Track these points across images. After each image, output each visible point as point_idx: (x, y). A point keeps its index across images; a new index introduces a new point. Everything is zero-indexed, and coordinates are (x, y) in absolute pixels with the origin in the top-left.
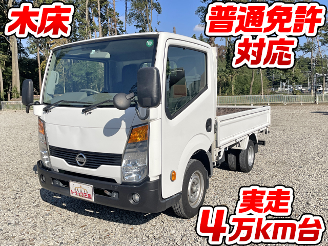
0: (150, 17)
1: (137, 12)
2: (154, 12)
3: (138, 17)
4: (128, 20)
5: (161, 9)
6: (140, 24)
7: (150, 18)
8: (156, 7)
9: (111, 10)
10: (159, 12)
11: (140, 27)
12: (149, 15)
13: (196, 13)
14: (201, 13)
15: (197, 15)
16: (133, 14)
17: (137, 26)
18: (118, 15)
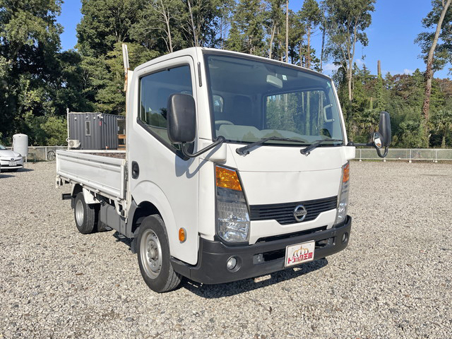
0: (351, 50)
1: (335, 46)
2: (358, 44)
3: (336, 53)
4: (324, 57)
5: (367, 40)
6: (338, 60)
7: (351, 52)
8: (360, 38)
9: (306, 47)
10: (365, 45)
11: (339, 63)
12: (350, 49)
13: (416, 42)
14: (423, 41)
15: (417, 44)
16: (330, 49)
17: (336, 63)
18: (314, 52)
